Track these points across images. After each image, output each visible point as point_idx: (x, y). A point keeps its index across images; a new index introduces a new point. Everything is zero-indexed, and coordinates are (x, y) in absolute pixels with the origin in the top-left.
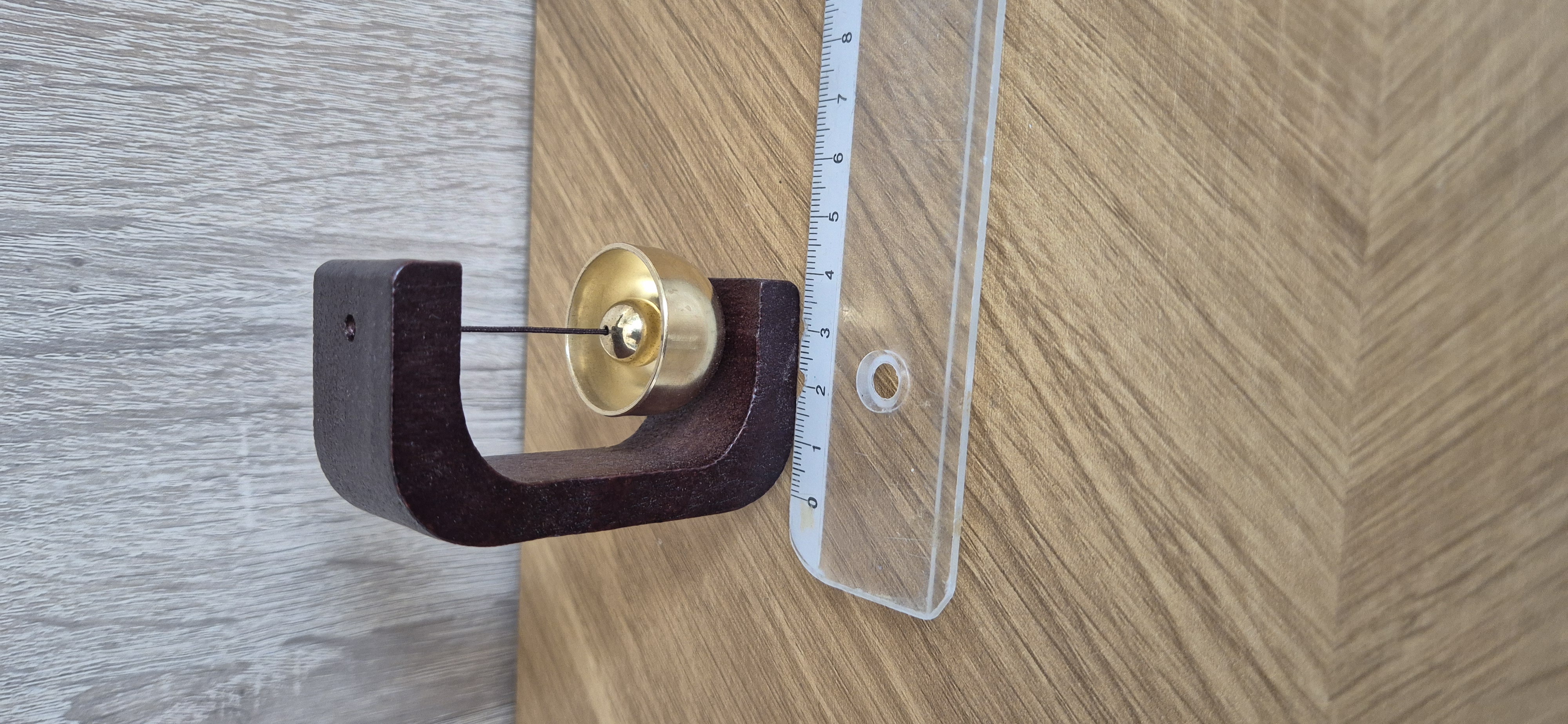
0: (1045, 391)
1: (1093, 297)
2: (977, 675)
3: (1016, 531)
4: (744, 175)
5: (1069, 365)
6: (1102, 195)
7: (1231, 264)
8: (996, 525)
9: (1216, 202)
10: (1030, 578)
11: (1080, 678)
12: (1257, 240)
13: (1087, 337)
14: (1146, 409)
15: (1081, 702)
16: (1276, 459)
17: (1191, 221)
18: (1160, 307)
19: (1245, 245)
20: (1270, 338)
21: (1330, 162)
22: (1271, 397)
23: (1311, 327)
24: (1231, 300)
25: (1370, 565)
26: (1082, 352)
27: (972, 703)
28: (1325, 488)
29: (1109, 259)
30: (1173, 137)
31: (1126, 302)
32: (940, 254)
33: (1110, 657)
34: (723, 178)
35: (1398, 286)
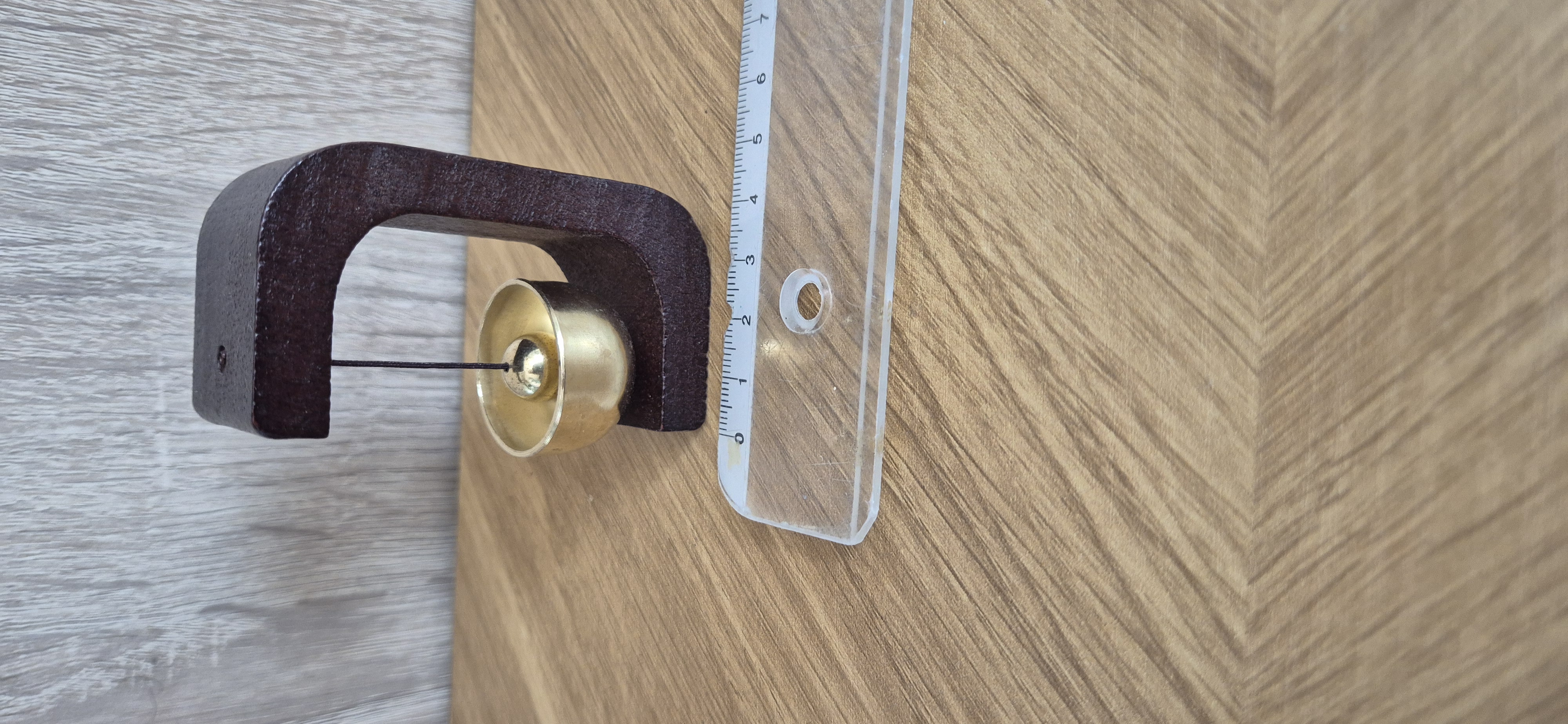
0: (963, 294)
1: (1008, 189)
2: (899, 600)
3: (935, 442)
4: (672, 110)
5: (985, 262)
6: (1014, 84)
7: (1141, 137)
8: (916, 440)
9: (1125, 75)
10: (950, 491)
11: (1000, 591)
12: (1166, 109)
13: (1002, 232)
14: (1061, 299)
15: (1002, 616)
16: (1189, 334)
17: (1101, 98)
18: (1073, 191)
19: (1153, 115)
20: (1180, 209)
21: (1236, 20)
22: (1182, 271)
23: (1220, 193)
24: (1142, 174)
25: (1285, 434)
26: (997, 247)
27: (895, 630)
28: (1239, 359)
29: (1022, 148)
30: (1082, 14)
31: (1040, 191)
32: (858, 164)
33: (1029, 564)
34: (651, 116)
35: (1304, 139)
